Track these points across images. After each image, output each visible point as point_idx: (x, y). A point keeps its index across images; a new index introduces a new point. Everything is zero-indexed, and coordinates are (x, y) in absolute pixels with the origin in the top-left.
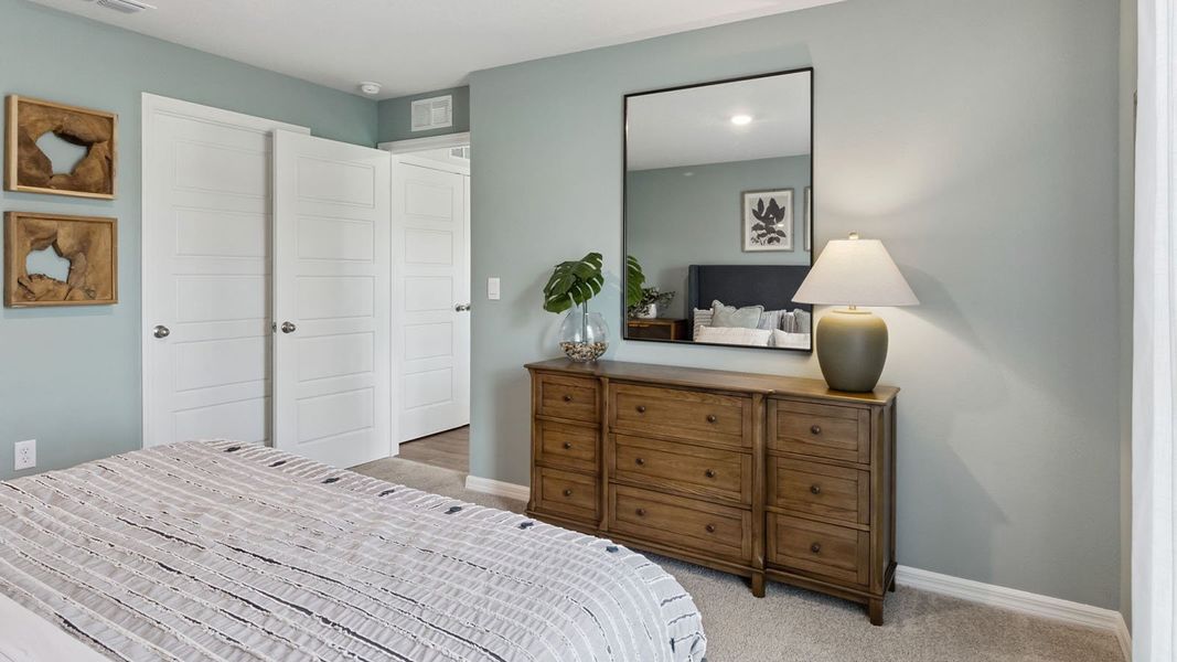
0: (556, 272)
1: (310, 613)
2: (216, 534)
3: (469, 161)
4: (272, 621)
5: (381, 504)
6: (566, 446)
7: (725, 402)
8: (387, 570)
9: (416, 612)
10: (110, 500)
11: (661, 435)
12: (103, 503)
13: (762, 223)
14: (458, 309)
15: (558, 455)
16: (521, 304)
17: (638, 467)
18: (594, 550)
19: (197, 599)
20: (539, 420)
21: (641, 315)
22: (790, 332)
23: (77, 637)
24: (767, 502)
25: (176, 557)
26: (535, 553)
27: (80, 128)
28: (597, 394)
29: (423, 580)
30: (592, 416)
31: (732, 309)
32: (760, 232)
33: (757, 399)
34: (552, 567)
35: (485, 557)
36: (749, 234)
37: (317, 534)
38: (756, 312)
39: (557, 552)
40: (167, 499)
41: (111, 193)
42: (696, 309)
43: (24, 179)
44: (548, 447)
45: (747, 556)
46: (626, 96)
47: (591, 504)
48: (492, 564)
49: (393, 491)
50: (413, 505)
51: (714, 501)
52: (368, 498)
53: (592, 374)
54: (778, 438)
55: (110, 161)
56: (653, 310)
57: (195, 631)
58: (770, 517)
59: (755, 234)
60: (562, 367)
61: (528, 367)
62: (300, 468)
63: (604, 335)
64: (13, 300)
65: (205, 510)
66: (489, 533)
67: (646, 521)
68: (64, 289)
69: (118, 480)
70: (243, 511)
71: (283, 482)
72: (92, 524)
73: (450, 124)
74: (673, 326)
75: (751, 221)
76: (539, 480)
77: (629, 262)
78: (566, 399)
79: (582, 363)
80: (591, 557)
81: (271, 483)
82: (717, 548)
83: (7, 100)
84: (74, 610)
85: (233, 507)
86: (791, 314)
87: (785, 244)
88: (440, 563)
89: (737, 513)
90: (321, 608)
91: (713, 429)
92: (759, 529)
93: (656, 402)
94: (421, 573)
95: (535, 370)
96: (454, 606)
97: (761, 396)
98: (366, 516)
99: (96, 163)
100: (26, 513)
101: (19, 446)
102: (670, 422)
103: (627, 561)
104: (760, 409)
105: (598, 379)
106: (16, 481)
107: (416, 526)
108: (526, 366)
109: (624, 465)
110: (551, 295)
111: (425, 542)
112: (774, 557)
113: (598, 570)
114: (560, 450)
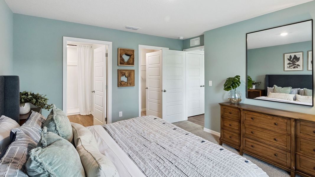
0: (227, 80)
1: (173, 164)
2: (153, 139)
3: (204, 51)
4: (165, 164)
5: (186, 137)
6: (230, 125)
7: (280, 120)
8: (189, 156)
9: (196, 169)
10: (135, 128)
11: (259, 126)
12: (133, 128)
13: (291, 62)
14: (201, 86)
15: (228, 127)
16: (218, 87)
17: (252, 134)
18: (241, 161)
19: (151, 155)
20: (223, 118)
21: (250, 88)
22: (302, 95)
23: (131, 159)
24: (296, 151)
25: (147, 143)
26: (225, 159)
27: (129, 53)
28: (239, 113)
29: (197, 160)
30: (238, 118)
31: (280, 88)
32: (290, 65)
33: (292, 120)
34: (230, 164)
35: (212, 157)
36: (286, 65)
37: (173, 143)
38: (289, 89)
39: (231, 159)
40: (144, 129)
41: (134, 65)
42: (268, 87)
43: (121, 63)
44: (225, 125)
45: (289, 165)
46: (247, 34)
47: (237, 141)
48: (213, 160)
49: (188, 134)
50: (193, 138)
51: (277, 147)
52: (183, 135)
53: (238, 108)
54: (300, 133)
55: (133, 59)
56: (254, 87)
57: (151, 162)
58: (298, 156)
59: (288, 66)
60: (229, 104)
61: (220, 104)
62: (169, 125)
63: (240, 96)
64: (119, 86)
65: (151, 133)
66: (212, 150)
67: (254, 149)
68: (127, 83)
69: (135, 123)
70: (158, 134)
71: (165, 128)
72: (132, 133)
73: (199, 44)
74: (260, 91)
75: (287, 62)
76: (223, 132)
77: (248, 77)
78: (230, 113)
79: (234, 104)
80: (241, 163)
81: (163, 128)
82: (278, 161)
83: (118, 49)
84: (130, 152)
85: (156, 133)
86: (302, 89)
87: (300, 68)
88: (201, 156)
89: (285, 152)
90: (175, 163)
91: (276, 127)
92: (293, 158)
93: (258, 117)
94: (196, 158)
95: (221, 105)
96: (205, 170)
97: (293, 120)
98: (183, 140)
99: (131, 59)
100: (122, 129)
101: (120, 112)
102: (262, 123)
103: (251, 166)
104: (293, 123)
105: (239, 109)
106: (120, 121)
107: (194, 144)
108: (219, 104)
109: (247, 133)
110: (226, 86)
111: (197, 150)
112: (299, 168)
113: (243, 167)
114: (229, 126)
